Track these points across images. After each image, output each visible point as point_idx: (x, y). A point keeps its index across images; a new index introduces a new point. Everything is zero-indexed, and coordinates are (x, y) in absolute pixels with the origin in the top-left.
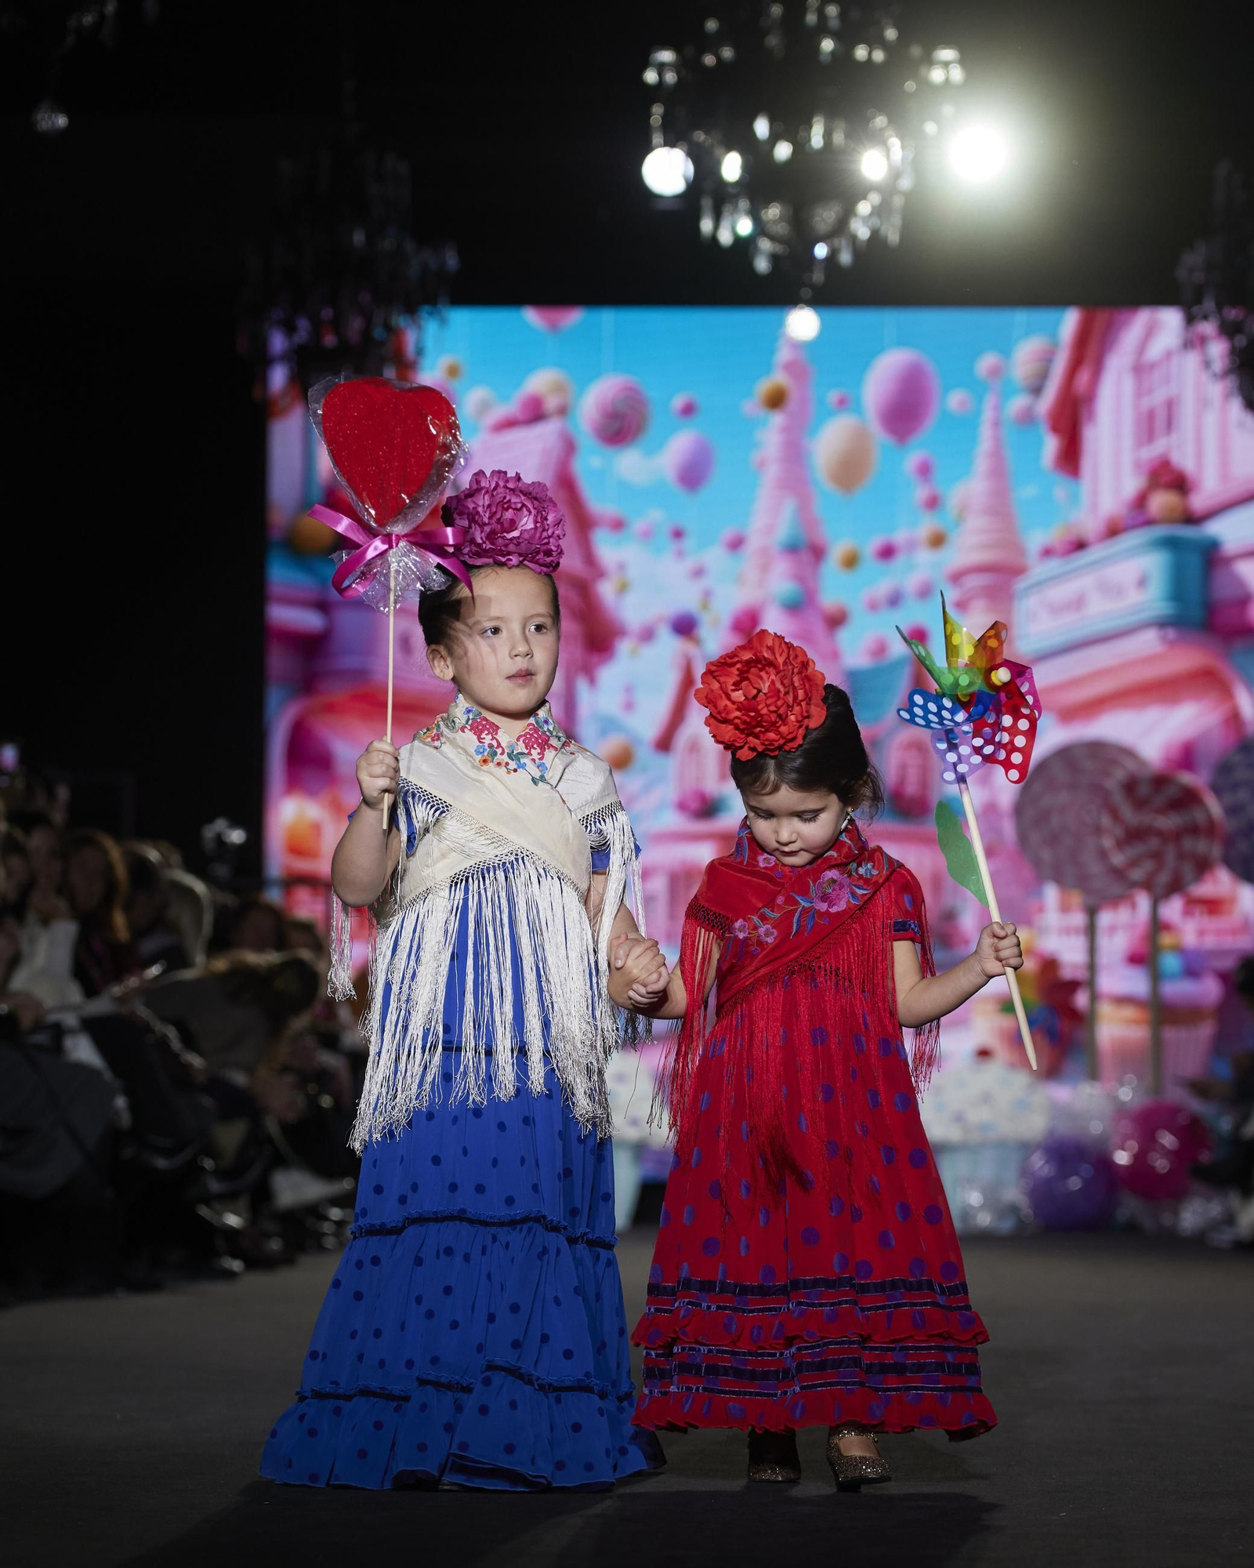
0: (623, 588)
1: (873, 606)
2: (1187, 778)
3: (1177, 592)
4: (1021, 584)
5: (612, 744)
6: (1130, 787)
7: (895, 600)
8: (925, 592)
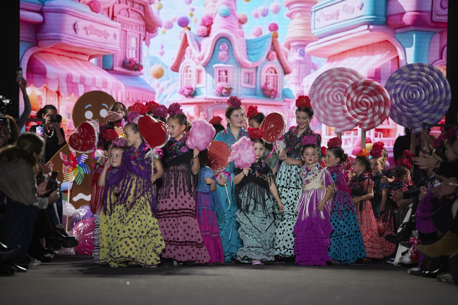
0: (160, 8)
1: (257, 16)
2: (376, 83)
3: (374, 12)
4: (314, 8)
5: (156, 68)
6: (355, 86)
7: (265, 14)
8: (277, 10)
